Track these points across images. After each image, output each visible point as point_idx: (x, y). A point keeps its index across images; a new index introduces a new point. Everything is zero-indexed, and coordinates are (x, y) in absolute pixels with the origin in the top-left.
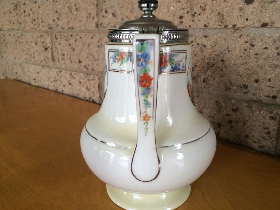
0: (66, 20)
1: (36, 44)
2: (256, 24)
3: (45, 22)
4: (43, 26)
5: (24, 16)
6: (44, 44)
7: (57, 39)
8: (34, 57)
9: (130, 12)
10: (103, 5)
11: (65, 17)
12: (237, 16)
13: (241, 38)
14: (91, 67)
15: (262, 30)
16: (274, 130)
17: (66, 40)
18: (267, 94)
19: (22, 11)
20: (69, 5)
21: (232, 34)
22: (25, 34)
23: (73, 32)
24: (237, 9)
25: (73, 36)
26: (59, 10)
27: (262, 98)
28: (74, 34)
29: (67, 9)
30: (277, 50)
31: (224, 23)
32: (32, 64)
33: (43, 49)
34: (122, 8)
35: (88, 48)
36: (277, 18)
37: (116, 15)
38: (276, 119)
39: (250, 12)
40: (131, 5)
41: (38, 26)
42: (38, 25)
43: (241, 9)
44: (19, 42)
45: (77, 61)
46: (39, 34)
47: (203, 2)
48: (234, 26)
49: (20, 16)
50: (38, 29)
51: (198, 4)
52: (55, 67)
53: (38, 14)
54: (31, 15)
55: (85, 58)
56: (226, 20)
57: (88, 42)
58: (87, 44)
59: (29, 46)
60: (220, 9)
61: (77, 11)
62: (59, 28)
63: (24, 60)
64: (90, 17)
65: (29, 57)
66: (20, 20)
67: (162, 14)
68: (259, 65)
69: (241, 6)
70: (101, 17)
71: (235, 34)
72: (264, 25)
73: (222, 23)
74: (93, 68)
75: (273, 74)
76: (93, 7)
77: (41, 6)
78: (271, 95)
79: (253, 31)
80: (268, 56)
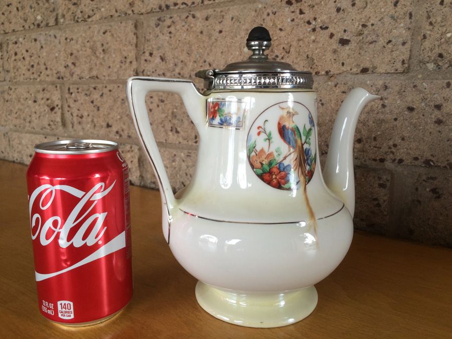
0: (88, 65)
1: (35, 101)
2: (355, 70)
3: (51, 69)
4: (48, 76)
5: (15, 60)
6: (49, 101)
7: (72, 93)
8: (30, 122)
9: (187, 55)
10: (146, 45)
11: (85, 62)
12: (331, 60)
13: (337, 87)
14: (126, 132)
15: (361, 77)
16: (384, 201)
17: (86, 94)
18: (373, 157)
19: (12, 52)
20: (93, 45)
21: (325, 82)
22: (16, 87)
23: (98, 83)
24: (329, 51)
25: (97, 88)
26: (75, 52)
27: (368, 163)
28: (100, 86)
29: (89, 51)
30: (382, 101)
31: (314, 69)
32: (26, 133)
33: (47, 109)
34: (175, 49)
35: (122, 106)
36: (379, 62)
37: (166, 59)
38: (386, 187)
39: (346, 55)
40: (188, 45)
41: (39, 76)
42: (39, 73)
43: (335, 51)
44: (4, 99)
45: (104, 124)
46: (40, 87)
47: (286, 42)
48: (327, 73)
49: (7, 60)
50: (38, 80)
51: (280, 44)
52: (66, 135)
53: (39, 57)
54: (28, 59)
55: (117, 121)
56: (316, 65)
57: (122, 97)
58: (120, 99)
59: (23, 104)
60: (308, 51)
61: (104, 53)
62: (75, 78)
63: (12, 127)
64: (125, 62)
65: (22, 121)
66: (6, 67)
67: (233, 58)
68: (361, 121)
69: (335, 47)
70: (143, 62)
71: (330, 83)
72: (365, 71)
73: (312, 69)
74: (130, 135)
75: (379, 131)
76: (130, 47)
77: (44, 47)
78: (378, 158)
79: (351, 78)
80: (371, 109)
